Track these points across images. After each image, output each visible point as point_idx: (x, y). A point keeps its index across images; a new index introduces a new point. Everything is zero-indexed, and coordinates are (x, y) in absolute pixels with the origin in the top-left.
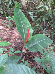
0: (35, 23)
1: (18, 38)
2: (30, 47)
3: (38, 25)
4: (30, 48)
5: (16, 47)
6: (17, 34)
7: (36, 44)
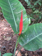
0: (32, 9)
1: (7, 33)
2: (26, 43)
3: (37, 11)
4: (26, 45)
5: (4, 49)
6: (5, 29)
7: (36, 38)
